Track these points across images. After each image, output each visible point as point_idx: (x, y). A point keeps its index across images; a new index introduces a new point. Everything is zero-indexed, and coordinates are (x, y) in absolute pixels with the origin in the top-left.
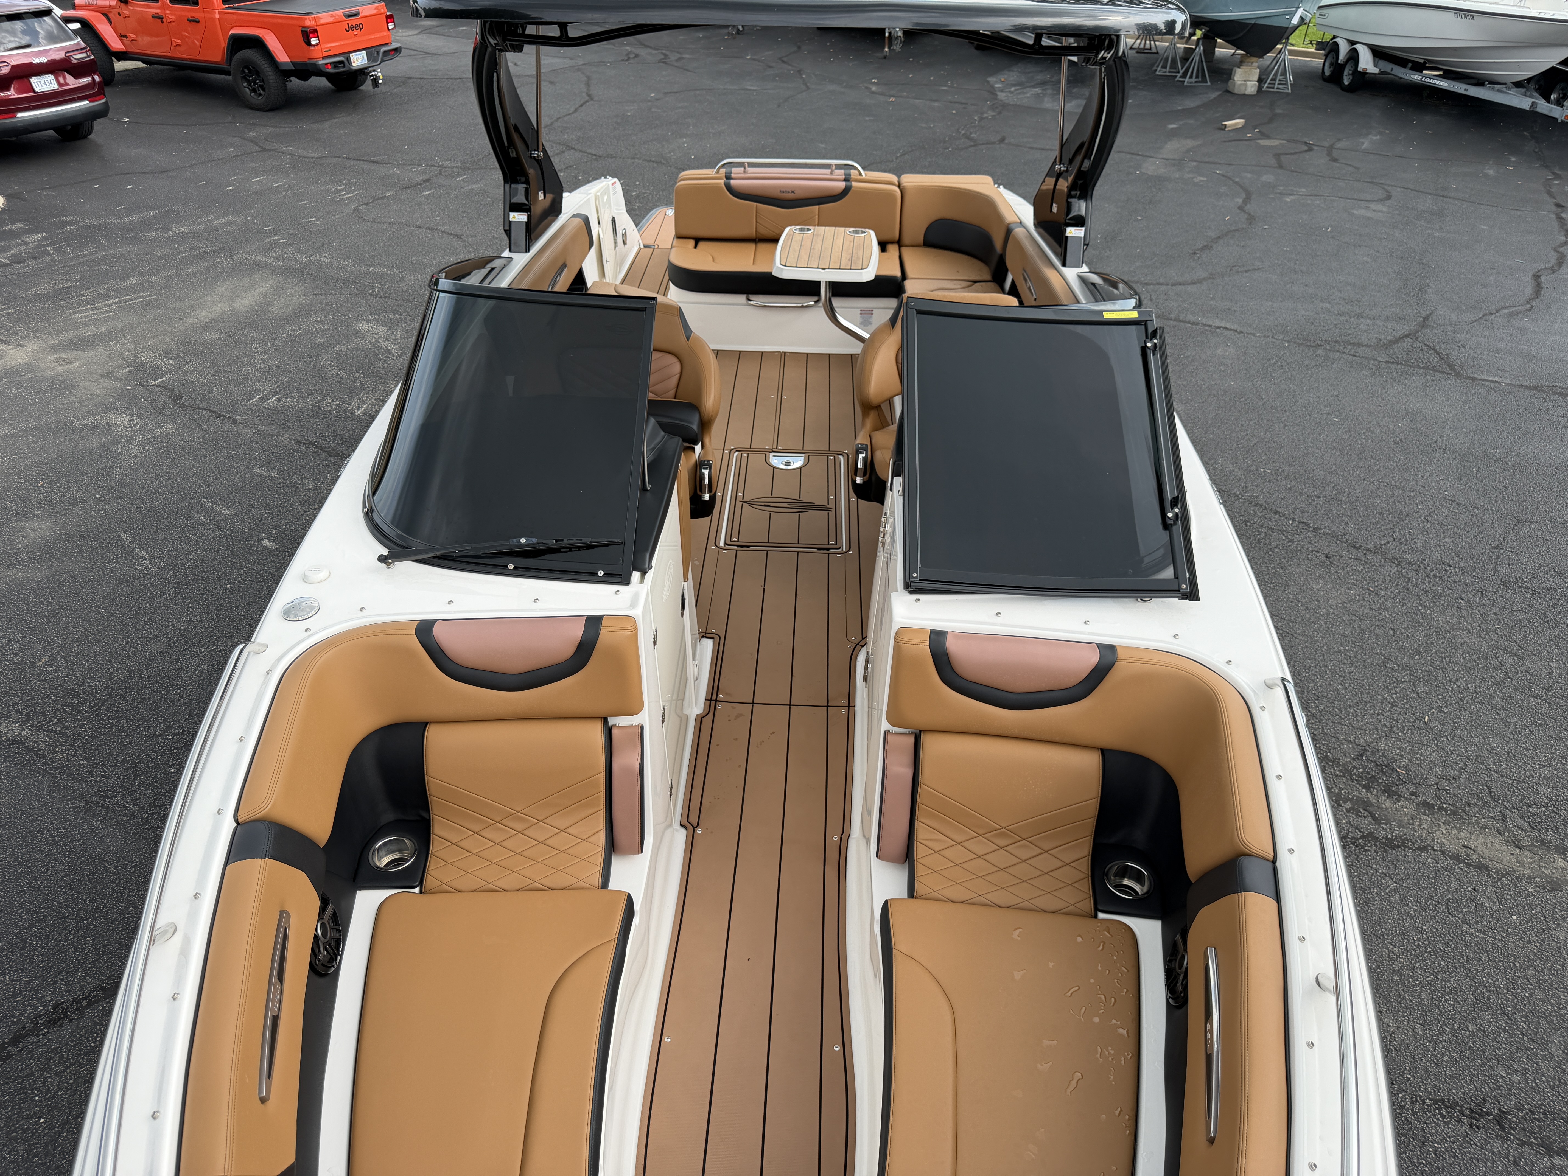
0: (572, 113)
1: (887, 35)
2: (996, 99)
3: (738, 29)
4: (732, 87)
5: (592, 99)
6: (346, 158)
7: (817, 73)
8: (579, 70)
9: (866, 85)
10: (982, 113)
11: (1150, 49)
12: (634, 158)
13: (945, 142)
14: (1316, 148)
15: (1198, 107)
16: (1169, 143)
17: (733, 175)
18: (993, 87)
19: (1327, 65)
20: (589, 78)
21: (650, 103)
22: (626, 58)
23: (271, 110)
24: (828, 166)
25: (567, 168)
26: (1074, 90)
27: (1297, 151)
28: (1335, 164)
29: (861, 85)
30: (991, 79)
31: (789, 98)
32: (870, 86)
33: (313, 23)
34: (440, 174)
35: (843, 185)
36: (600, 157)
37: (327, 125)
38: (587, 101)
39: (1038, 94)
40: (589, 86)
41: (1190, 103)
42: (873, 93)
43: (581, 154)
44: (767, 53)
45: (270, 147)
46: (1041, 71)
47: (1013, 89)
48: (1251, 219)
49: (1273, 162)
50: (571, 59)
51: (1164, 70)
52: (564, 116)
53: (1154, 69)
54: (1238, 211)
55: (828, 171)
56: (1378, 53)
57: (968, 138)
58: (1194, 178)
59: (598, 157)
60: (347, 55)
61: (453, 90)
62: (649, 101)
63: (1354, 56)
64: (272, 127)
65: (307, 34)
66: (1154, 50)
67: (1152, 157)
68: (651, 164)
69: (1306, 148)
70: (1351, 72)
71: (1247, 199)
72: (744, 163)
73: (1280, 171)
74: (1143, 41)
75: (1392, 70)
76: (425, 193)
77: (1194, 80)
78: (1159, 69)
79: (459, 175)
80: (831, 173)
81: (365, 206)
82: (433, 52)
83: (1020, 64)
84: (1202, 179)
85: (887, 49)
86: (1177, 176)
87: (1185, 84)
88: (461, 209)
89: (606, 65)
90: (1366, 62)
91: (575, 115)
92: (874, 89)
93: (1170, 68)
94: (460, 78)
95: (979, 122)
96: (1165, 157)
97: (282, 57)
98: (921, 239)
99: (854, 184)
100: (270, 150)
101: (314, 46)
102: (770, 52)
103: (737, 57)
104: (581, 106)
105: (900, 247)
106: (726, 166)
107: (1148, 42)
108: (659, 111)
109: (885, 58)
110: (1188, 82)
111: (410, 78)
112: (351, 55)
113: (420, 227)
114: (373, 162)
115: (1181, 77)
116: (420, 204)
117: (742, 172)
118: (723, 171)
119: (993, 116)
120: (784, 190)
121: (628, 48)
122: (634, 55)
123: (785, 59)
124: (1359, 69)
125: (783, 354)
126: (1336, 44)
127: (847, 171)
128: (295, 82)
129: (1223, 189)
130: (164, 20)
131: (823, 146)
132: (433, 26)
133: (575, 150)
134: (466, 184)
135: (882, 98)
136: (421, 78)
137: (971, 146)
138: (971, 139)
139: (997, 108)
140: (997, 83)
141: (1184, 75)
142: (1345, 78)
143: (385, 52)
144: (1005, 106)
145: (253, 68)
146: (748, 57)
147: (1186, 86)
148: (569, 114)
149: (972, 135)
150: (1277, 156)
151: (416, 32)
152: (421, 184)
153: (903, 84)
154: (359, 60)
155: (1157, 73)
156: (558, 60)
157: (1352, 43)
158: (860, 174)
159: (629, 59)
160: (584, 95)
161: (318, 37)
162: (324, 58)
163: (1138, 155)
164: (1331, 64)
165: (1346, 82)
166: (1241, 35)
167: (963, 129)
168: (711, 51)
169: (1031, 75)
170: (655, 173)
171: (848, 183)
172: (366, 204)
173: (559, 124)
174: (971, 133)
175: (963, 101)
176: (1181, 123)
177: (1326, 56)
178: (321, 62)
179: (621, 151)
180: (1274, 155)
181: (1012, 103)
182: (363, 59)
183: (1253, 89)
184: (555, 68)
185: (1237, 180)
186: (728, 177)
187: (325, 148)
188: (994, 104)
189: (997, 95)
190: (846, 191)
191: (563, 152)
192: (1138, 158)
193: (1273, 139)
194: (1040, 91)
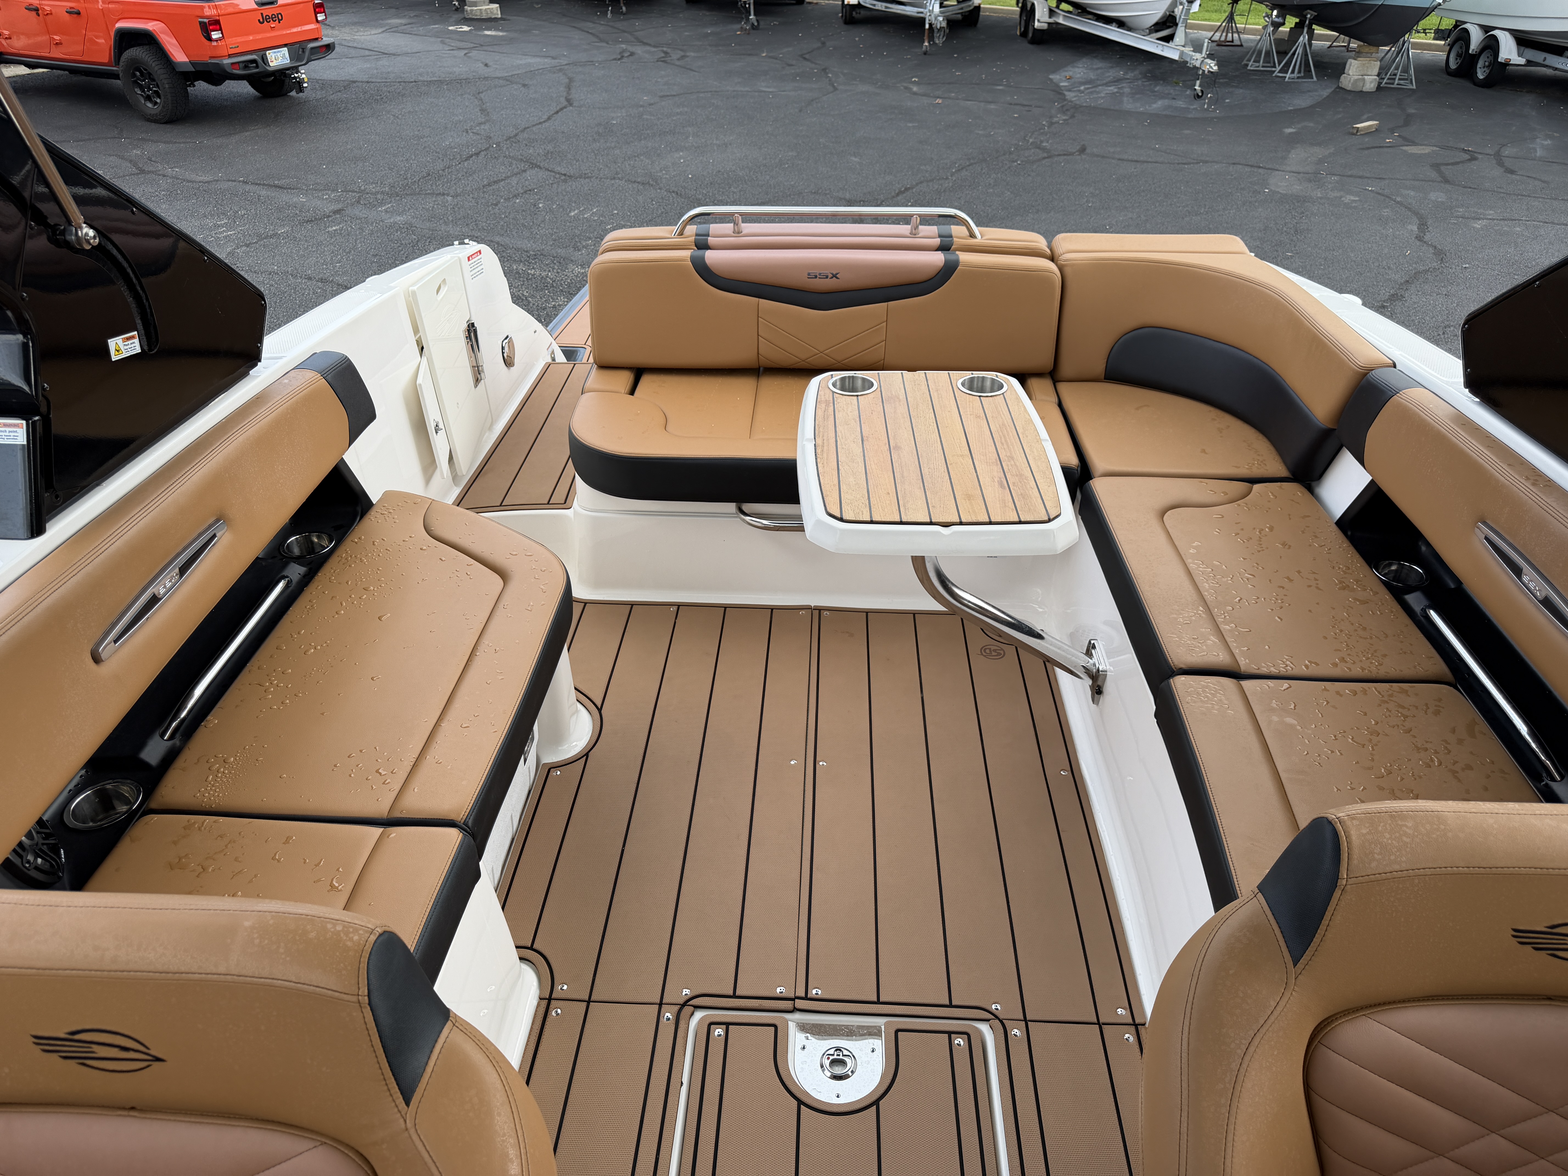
0: (544, 122)
1: (927, 26)
2: (1065, 100)
3: (753, 24)
4: (742, 89)
5: (571, 105)
6: (243, 182)
7: (845, 71)
8: (560, 70)
9: (905, 85)
10: (1051, 117)
11: (1232, 41)
12: (614, 178)
13: (1011, 153)
14: (1480, 156)
15: (1312, 107)
16: (1293, 151)
17: (711, 240)
18: (1057, 85)
19: (1452, 56)
20: (571, 80)
21: (641, 109)
22: (619, 57)
23: (166, 123)
24: (905, 219)
25: (525, 192)
26: (1157, 88)
27: (1458, 160)
28: (1514, 176)
29: (898, 85)
30: (1055, 77)
31: (812, 100)
32: (911, 86)
33: (214, 12)
34: (358, 202)
35: (938, 259)
36: (570, 177)
37: (235, 139)
38: (565, 107)
39: (1114, 93)
40: (570, 89)
41: (1301, 102)
42: (915, 94)
43: (547, 173)
44: (785, 50)
45: (151, 169)
46: (1112, 67)
47: (1082, 88)
48: (1440, 254)
49: (1434, 175)
50: (553, 58)
51: (1257, 64)
52: (534, 126)
53: (1245, 62)
54: (1418, 243)
55: (905, 229)
56: (1524, 40)
57: (1039, 147)
58: (1341, 197)
59: (567, 177)
60: (262, 53)
61: (403, 96)
62: (641, 106)
63: (1491, 45)
64: (164, 142)
65: (209, 26)
66: (1237, 42)
67: (1277, 170)
68: (635, 185)
69: (1467, 157)
70: (1487, 64)
71: (1423, 226)
72: (732, 214)
73: (1447, 186)
74: (1224, 34)
75: (1545, 59)
76: (330, 229)
77: (1296, 75)
78: (1250, 63)
79: (382, 204)
80: (914, 234)
81: (244, 248)
82: (391, 52)
83: (1084, 60)
84: (1352, 198)
85: (926, 44)
86: (1319, 195)
87: (1287, 79)
88: (372, 252)
89: (594, 65)
90: (1509, 51)
91: (547, 124)
92: (915, 89)
93: (1263, 62)
94: (415, 82)
95: (1049, 127)
96: (1294, 169)
97: (179, 56)
98: (1099, 368)
99: (964, 257)
100: (149, 172)
101: (216, 40)
102: (790, 49)
103: (749, 55)
104: (557, 112)
105: (1055, 382)
106: (697, 220)
107: (1230, 35)
108: (652, 118)
109: (925, 53)
110: (1289, 78)
111: (355, 82)
112: (267, 52)
113: (310, 279)
114: (276, 186)
115: (1280, 72)
116: (320, 244)
117: (731, 232)
118: (691, 229)
119: (1064, 120)
120: (817, 272)
121: (623, 46)
122: (629, 54)
123: (807, 56)
124: (1499, 60)
125: (816, 613)
126: (1466, 31)
127: (944, 229)
128: (201, 87)
129: (1386, 212)
130: (40, 12)
131: (857, 160)
132: (401, 24)
133: (540, 168)
134: (388, 215)
135: (925, 101)
136: (368, 82)
137: (1044, 158)
138: (1044, 149)
139: (1067, 110)
140: (1061, 81)
141: (1284, 70)
142: (1479, 71)
143: (312, 48)
144: (1077, 108)
145: (146, 70)
146: (764, 55)
147: (1287, 82)
148: (540, 123)
149: (1044, 144)
150: (1436, 166)
151: (380, 30)
152: (329, 216)
153: (949, 83)
154: (278, 59)
155: (1249, 68)
156: (538, 60)
157: (1486, 29)
158: (972, 235)
159: (623, 57)
160: (563, 100)
161: (221, 29)
162: (230, 56)
163: (1260, 167)
164: (1459, 55)
165: (1481, 76)
166: (1361, 19)
167: (1030, 137)
168: (720, 48)
169: (1099, 71)
170: (640, 198)
171: (951, 257)
172: (247, 246)
173: (525, 135)
174: (1042, 142)
175: (1025, 103)
176: (1299, 126)
177: (1451, 46)
178: (227, 61)
179: (599, 170)
180: (1430, 166)
181: (1084, 104)
182: (284, 57)
183: (1372, 85)
184: (532, 69)
185: (1399, 199)
186: (702, 245)
187: (219, 170)
188: (1063, 106)
189: (1064, 95)
190: (948, 270)
191: (525, 171)
192: (1260, 170)
193: (1421, 145)
194: (1116, 90)
